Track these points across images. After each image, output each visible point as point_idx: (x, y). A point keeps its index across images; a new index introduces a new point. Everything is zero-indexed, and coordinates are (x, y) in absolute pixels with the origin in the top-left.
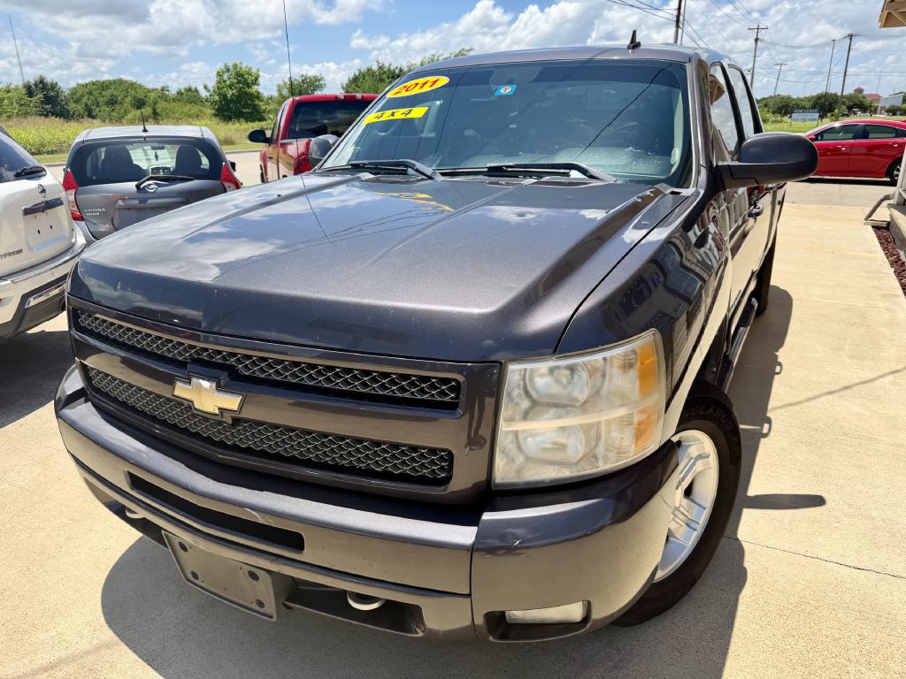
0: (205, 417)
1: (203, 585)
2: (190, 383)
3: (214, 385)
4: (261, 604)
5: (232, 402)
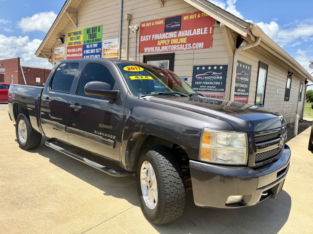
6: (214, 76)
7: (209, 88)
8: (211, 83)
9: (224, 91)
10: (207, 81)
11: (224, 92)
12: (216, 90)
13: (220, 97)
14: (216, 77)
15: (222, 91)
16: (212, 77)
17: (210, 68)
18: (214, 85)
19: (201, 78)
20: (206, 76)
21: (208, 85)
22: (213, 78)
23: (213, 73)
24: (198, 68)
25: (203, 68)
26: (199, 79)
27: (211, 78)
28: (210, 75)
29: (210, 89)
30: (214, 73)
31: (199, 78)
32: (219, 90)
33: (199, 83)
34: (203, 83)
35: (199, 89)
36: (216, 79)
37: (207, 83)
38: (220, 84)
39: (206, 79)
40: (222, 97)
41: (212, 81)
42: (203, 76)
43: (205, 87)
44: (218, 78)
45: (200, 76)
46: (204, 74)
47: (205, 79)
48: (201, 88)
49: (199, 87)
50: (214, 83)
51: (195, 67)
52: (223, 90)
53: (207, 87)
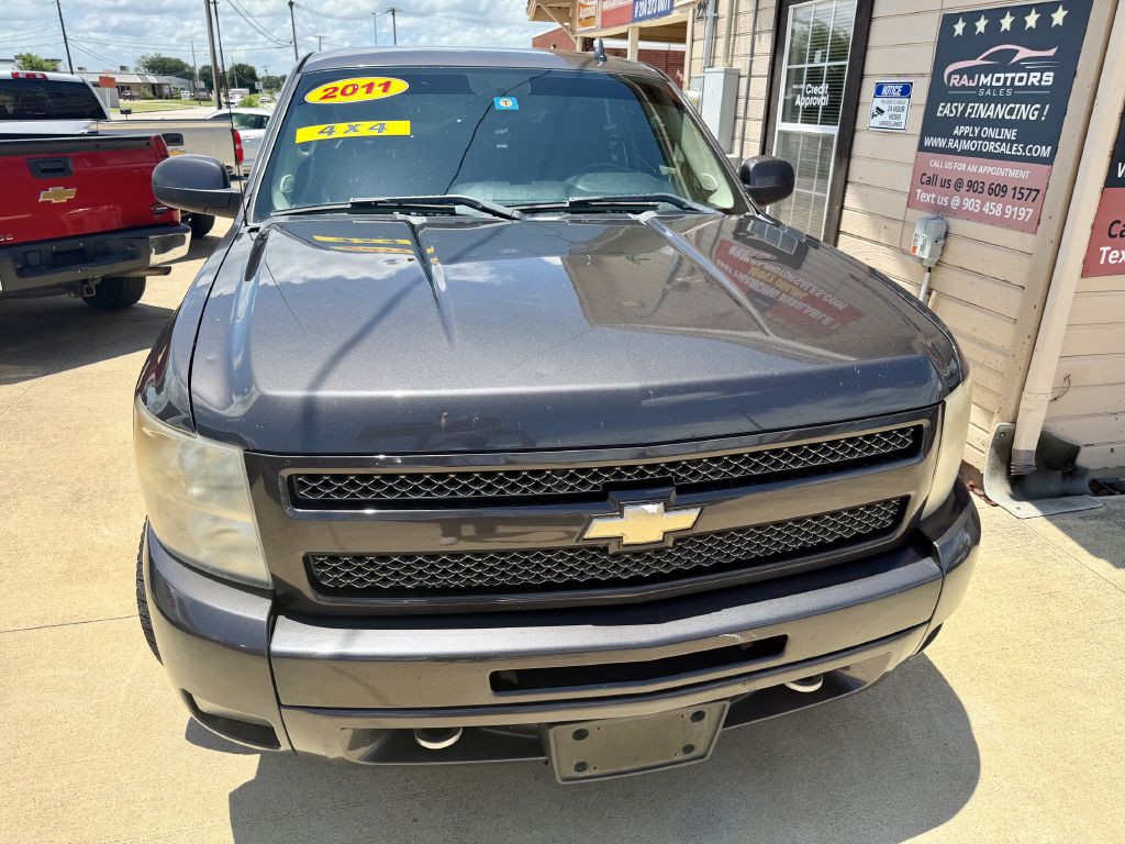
0: (639, 552)
1: (594, 773)
2: (621, 516)
3: (661, 506)
4: (688, 749)
5: (684, 519)
6: (1018, 68)
7: (990, 139)
8: (1001, 111)
9: (1049, 161)
10: (986, 100)
11: (1048, 167)
12: (1017, 150)
13: (1026, 193)
14: (1025, 75)
15: (1040, 160)
16: (1010, 75)
17: (1006, 23)
18: (1009, 124)
19: (965, 81)
20: (986, 70)
21: (989, 122)
22: (1013, 79)
23: (1018, 51)
24: (959, 28)
25: (981, 25)
26: (954, 87)
27: (1006, 79)
28: (1003, 62)
29: (991, 147)
30: (1024, 53)
31: (955, 81)
32: (1031, 150)
33: (951, 112)
34: (969, 110)
35: (947, 144)
36: (1026, 87)
37: (983, 111)
38: (1040, 116)
39: (985, 86)
40: (1034, 193)
41: (1004, 100)
42: (971, 72)
43: (973, 132)
44: (1034, 78)
45: (960, 72)
46: (978, 62)
47: (977, 88)
48: (955, 137)
49: (948, 135)
50: (1011, 112)
51: (948, 21)
52: (1045, 152)
53: (980, 132)
